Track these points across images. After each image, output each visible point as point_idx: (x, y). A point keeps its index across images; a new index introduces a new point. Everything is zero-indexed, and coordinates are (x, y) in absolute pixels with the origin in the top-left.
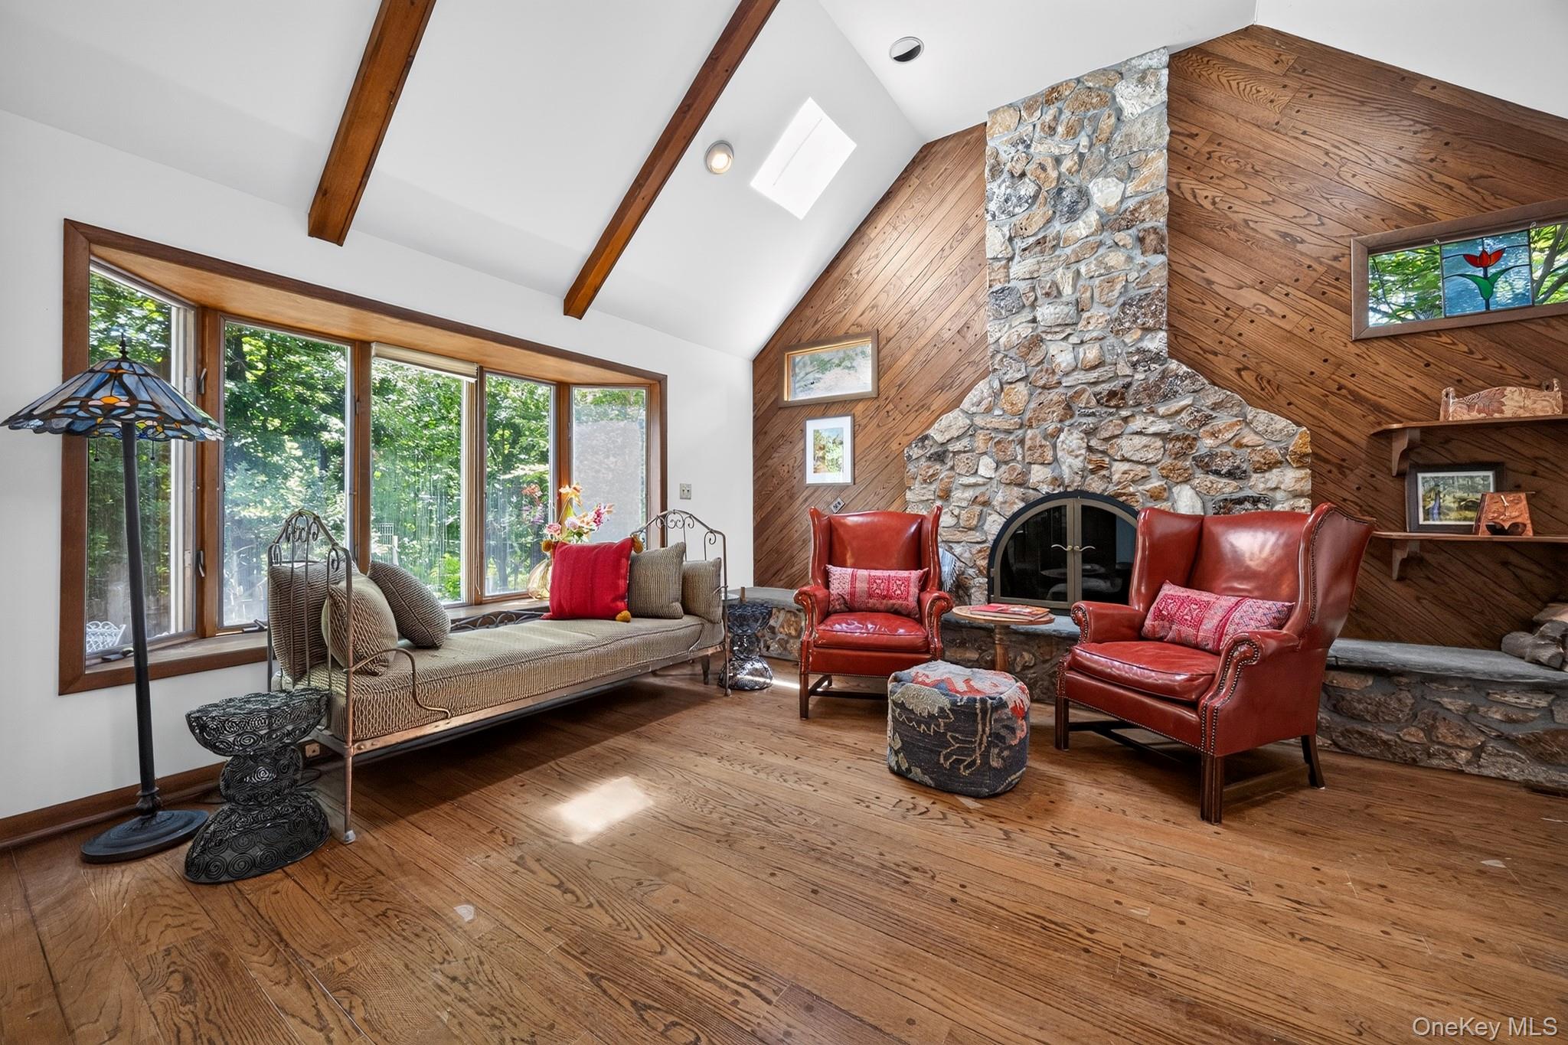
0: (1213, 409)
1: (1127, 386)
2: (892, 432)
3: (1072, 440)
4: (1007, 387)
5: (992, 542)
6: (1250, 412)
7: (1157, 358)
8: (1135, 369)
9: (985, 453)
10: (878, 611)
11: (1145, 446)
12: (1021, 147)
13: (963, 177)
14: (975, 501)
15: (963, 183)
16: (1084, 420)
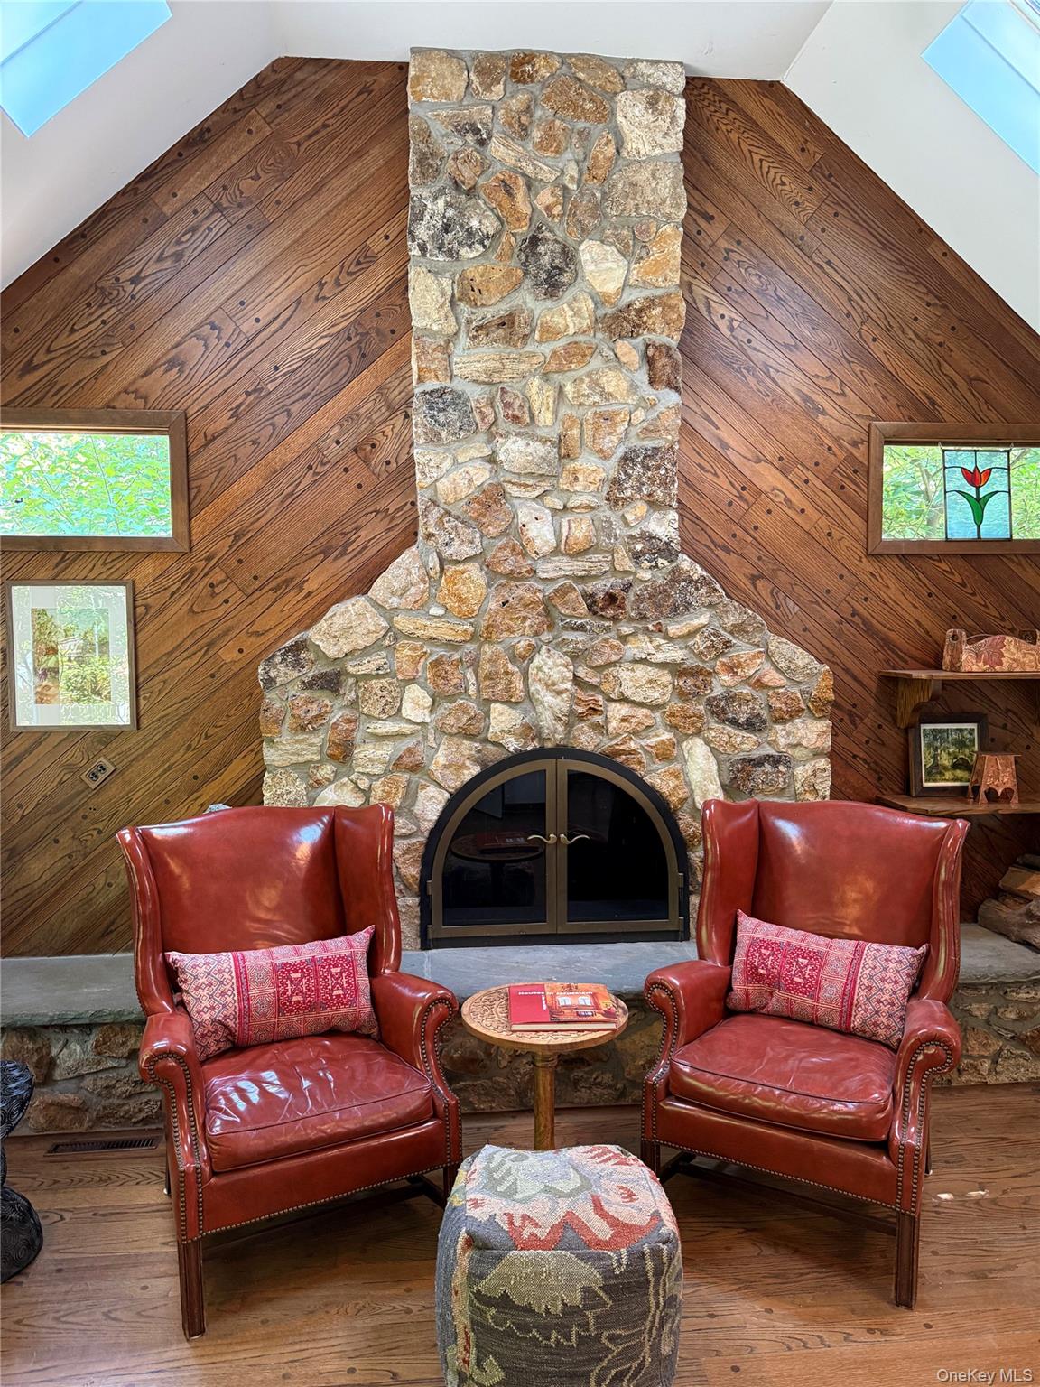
0: (731, 633)
1: (627, 587)
2: (222, 627)
3: (551, 666)
4: (450, 569)
5: (426, 834)
6: (774, 641)
7: (667, 551)
8: (638, 564)
9: (412, 681)
10: (302, 1037)
11: (650, 681)
12: (470, 138)
13: (359, 154)
14: (398, 764)
15: (356, 167)
16: (570, 636)
